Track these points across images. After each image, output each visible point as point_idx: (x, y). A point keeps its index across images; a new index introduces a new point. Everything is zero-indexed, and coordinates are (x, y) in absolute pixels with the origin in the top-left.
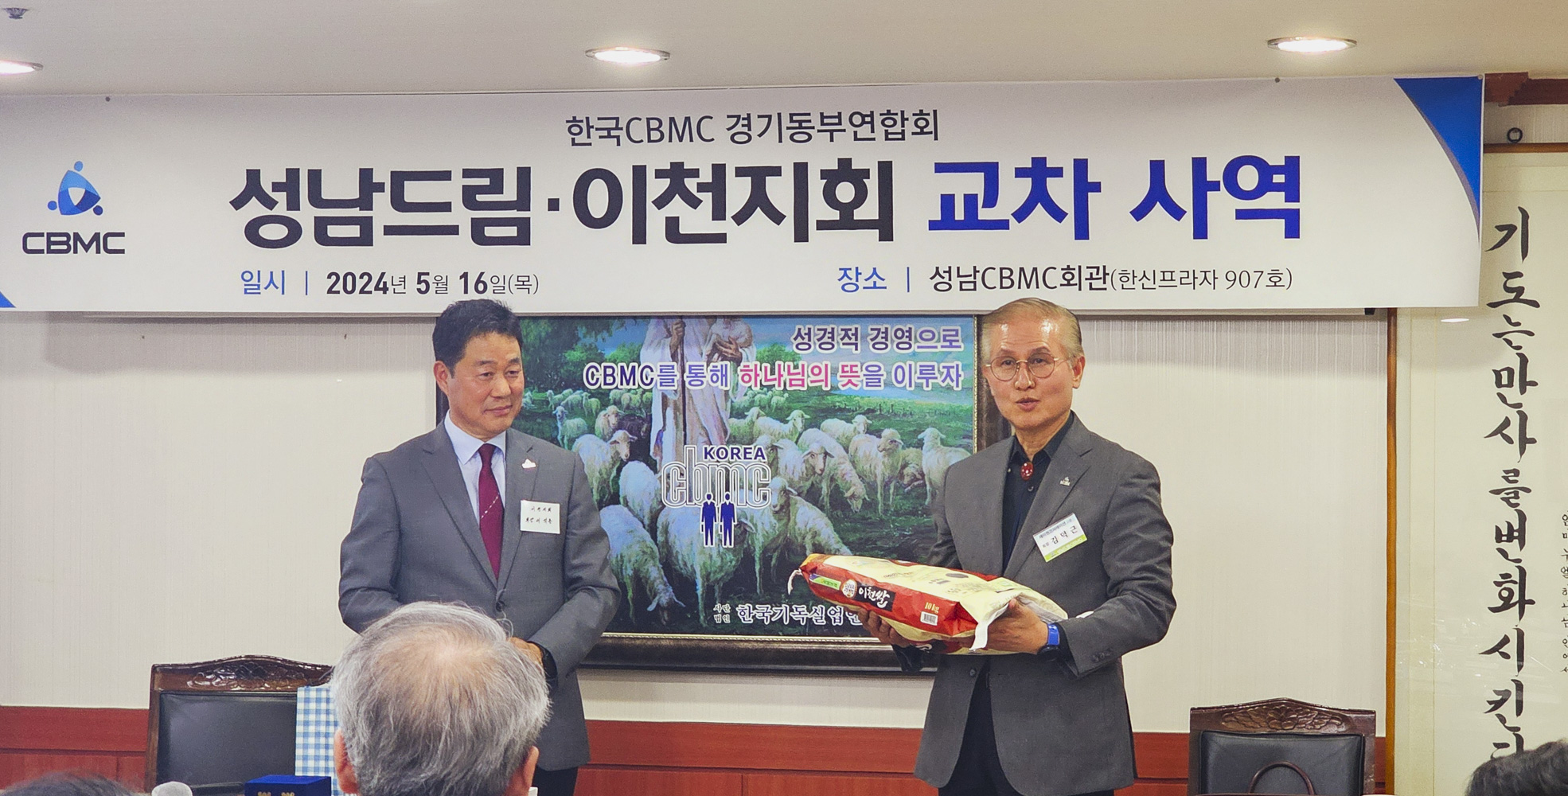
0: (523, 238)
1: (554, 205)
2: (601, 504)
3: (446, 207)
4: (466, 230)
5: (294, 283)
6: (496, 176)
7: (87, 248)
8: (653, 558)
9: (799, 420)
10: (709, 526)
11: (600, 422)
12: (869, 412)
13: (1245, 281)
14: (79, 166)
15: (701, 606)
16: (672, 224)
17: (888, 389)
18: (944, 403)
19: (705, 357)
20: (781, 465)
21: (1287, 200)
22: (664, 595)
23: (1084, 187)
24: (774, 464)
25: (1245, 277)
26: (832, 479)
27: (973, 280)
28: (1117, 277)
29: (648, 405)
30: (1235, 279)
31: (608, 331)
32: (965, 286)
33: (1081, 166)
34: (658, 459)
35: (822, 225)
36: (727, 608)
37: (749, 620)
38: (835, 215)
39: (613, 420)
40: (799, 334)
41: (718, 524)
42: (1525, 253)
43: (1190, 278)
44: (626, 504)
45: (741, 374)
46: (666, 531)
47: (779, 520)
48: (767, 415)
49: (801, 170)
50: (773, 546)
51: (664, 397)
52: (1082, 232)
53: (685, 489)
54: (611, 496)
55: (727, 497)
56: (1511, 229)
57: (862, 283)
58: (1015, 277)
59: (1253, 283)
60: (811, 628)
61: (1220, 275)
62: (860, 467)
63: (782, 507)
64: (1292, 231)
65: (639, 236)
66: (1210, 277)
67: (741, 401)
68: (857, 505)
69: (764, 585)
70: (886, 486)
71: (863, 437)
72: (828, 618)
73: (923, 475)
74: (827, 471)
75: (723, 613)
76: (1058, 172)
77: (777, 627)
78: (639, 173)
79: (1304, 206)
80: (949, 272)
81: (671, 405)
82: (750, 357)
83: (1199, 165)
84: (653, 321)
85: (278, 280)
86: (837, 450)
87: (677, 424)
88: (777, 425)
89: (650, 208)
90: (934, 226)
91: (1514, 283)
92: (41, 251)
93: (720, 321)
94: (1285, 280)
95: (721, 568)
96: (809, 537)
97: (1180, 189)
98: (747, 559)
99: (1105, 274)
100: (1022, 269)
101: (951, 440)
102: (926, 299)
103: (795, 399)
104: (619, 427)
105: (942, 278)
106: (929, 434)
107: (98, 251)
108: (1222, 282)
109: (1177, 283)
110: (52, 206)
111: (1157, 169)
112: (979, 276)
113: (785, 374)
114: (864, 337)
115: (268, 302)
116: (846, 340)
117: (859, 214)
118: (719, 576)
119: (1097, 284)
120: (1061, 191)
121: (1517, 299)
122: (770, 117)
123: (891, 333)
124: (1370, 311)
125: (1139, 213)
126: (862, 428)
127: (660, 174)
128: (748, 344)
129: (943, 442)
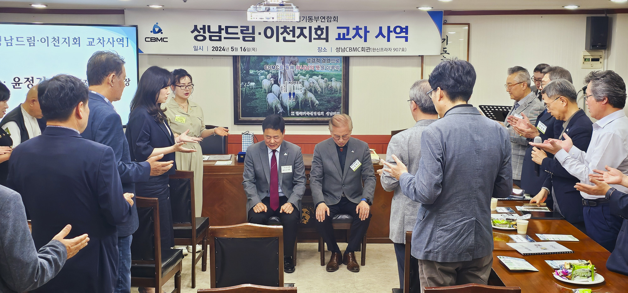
0: (253, 40)
1: (260, 34)
2: (268, 93)
3: (237, 34)
4: (241, 38)
5: (205, 49)
6: (248, 28)
7: (159, 41)
8: (279, 103)
9: (308, 76)
10: (290, 97)
11: (268, 77)
12: (322, 75)
13: (397, 50)
14: (157, 23)
15: (288, 112)
16: (284, 38)
17: (326, 70)
18: (336, 73)
19: (289, 64)
20: (304, 85)
21: (406, 35)
22: (281, 110)
23: (366, 32)
24: (303, 85)
25: (397, 49)
26: (314, 88)
27: (344, 50)
28: (372, 49)
29: (278, 73)
30: (395, 50)
31: (269, 59)
32: (342, 51)
33: (366, 28)
34: (280, 84)
35: (315, 39)
36: (294, 112)
37: (298, 115)
38: (317, 37)
39: (270, 76)
40: (308, 60)
41: (292, 96)
42: (447, 44)
43: (386, 50)
44: (273, 93)
45: (296, 67)
46: (281, 98)
47: (304, 95)
48: (302, 75)
49: (310, 28)
50: (303, 100)
51: (281, 72)
52: (365, 41)
53: (285, 90)
54: (270, 91)
55: (294, 91)
56: (445, 39)
57: (322, 50)
58: (352, 49)
59: (399, 50)
60: (310, 116)
61: (392, 49)
62: (320, 85)
63: (305, 93)
64: (407, 40)
65: (278, 40)
66: (390, 49)
67: (296, 72)
68: (319, 93)
69: (301, 108)
70: (325, 89)
71: (321, 79)
72: (313, 114)
73: (332, 87)
74: (313, 86)
75: (293, 113)
76: (361, 29)
77: (304, 116)
78: (277, 28)
79: (409, 36)
80: (339, 48)
81: (282, 73)
82: (298, 65)
83: (389, 27)
84: (278, 57)
85: (201, 48)
86: (315, 82)
87: (283, 77)
88: (303, 77)
89: (280, 35)
90: (336, 39)
91: (445, 50)
92: (149, 41)
93: (292, 57)
94: (405, 50)
95: (293, 105)
96: (310, 99)
97: (385, 32)
98: (298, 103)
99: (370, 49)
100: (354, 48)
101: (338, 80)
102: (335, 54)
103: (307, 72)
104: (272, 77)
105: (338, 49)
106: (333, 79)
107: (162, 42)
108: (393, 50)
109: (384, 50)
110: (151, 32)
111: (381, 28)
112: (345, 49)
113: (305, 67)
114: (321, 60)
115: (199, 52)
116: (317, 61)
117: (322, 37)
118: (292, 106)
119: (368, 51)
120: (362, 32)
121: (445, 53)
122: (304, 17)
123: (326, 60)
124: (419, 56)
125: (377, 37)
126: (320, 78)
127: (282, 28)
128: (298, 62)
129: (336, 80)
